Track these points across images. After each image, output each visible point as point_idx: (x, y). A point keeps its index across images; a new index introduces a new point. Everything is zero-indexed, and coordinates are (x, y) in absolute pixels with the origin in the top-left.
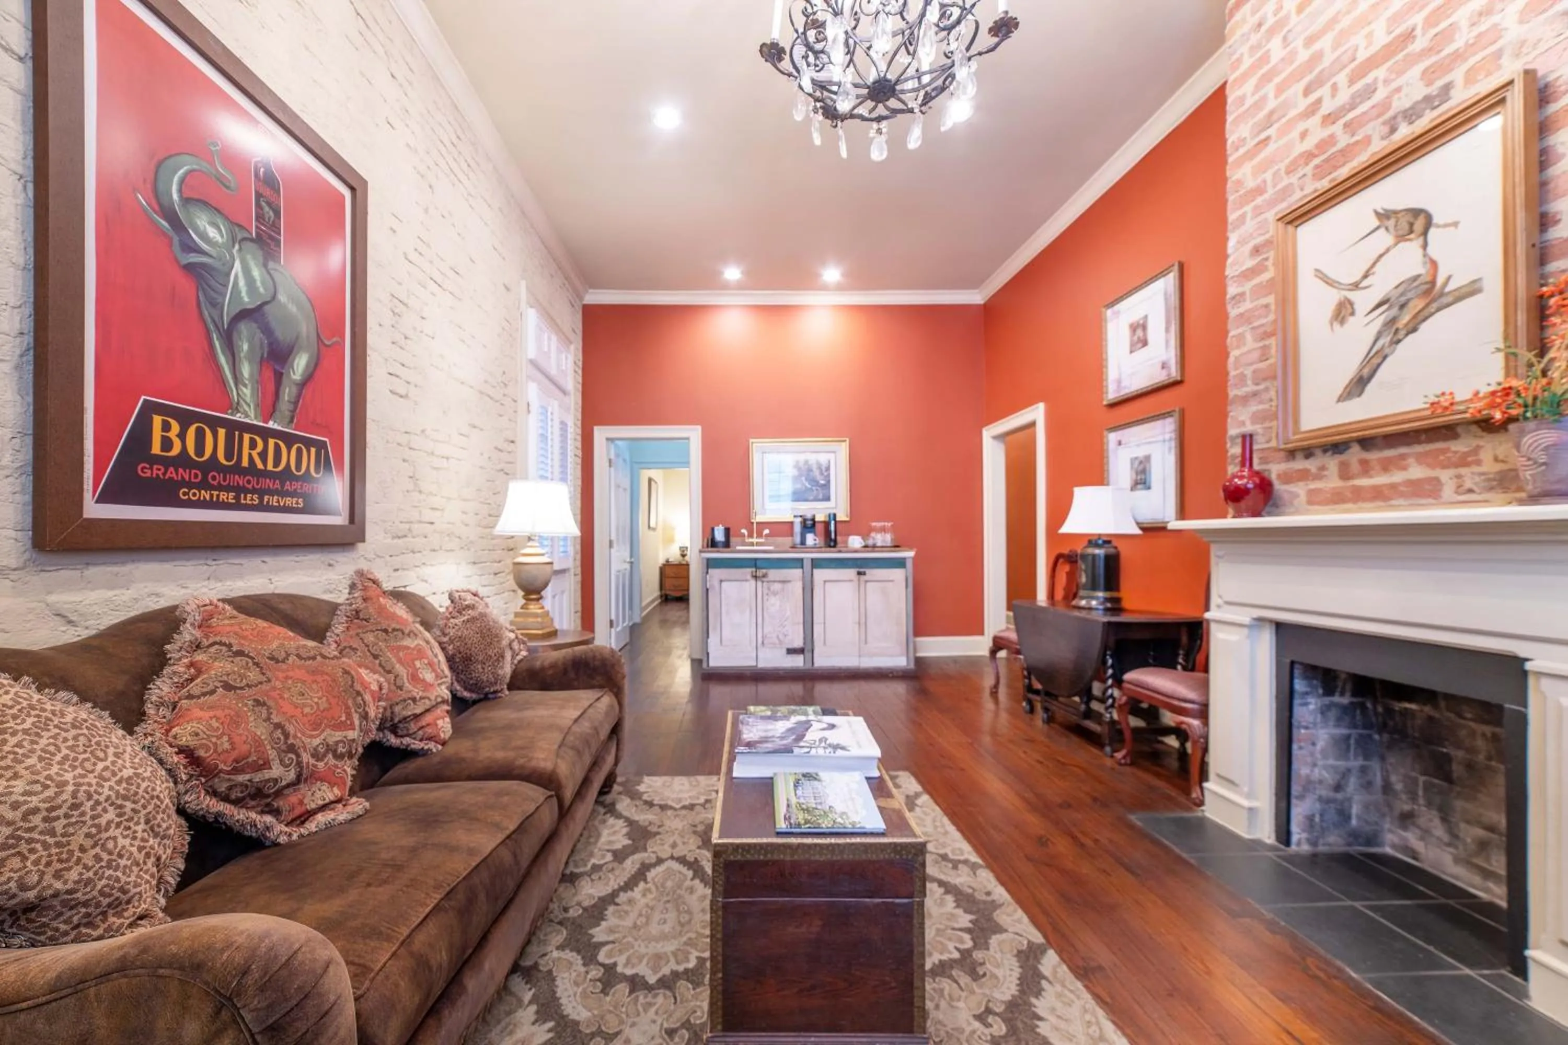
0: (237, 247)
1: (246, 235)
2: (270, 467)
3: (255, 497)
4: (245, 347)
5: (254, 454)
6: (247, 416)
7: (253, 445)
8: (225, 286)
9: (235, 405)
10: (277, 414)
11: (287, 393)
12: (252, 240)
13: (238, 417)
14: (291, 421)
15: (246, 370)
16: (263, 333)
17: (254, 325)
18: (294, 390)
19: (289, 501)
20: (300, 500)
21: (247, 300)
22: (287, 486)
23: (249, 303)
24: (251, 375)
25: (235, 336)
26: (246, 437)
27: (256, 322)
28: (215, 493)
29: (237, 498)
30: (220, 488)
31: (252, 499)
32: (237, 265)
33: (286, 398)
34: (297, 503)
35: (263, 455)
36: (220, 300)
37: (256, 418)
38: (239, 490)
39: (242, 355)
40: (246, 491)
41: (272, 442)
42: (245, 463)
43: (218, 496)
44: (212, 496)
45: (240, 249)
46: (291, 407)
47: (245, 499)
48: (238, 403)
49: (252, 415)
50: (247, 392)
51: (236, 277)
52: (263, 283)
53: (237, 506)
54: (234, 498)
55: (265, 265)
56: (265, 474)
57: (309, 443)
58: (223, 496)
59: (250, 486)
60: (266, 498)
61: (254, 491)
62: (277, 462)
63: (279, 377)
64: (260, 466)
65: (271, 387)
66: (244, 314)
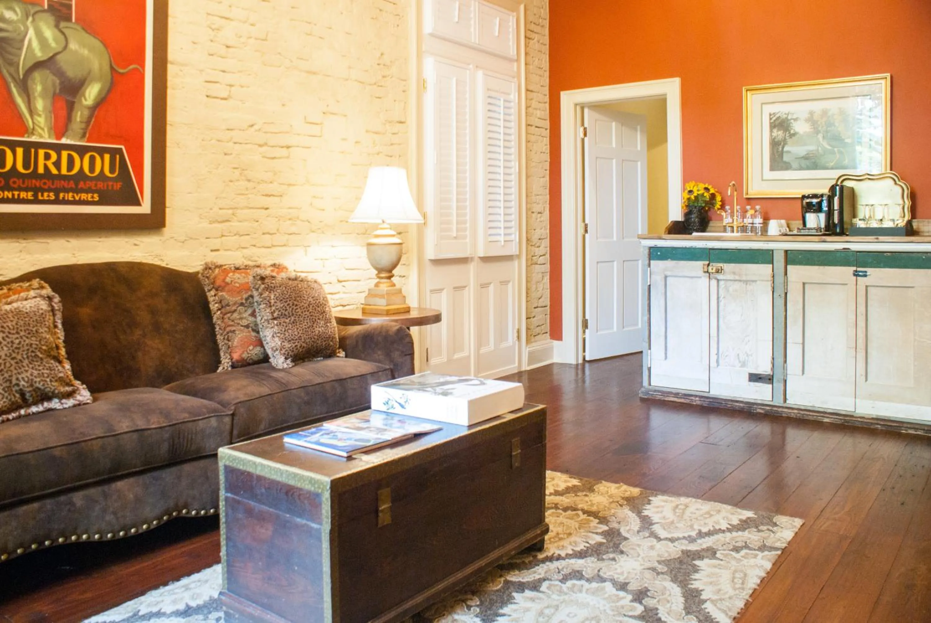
0: (30, 19)
1: (38, 8)
2: (64, 171)
3: (52, 194)
4: (39, 88)
5: (50, 164)
6: (41, 136)
7: (47, 157)
8: (20, 49)
9: (30, 131)
10: (70, 132)
11: (79, 116)
12: (44, 11)
13: (34, 139)
14: (84, 136)
15: (40, 104)
16: (54, 74)
17: (48, 72)
18: (86, 113)
19: (84, 196)
20: (96, 195)
21: (39, 54)
22: (81, 185)
23: (41, 57)
24: (45, 108)
25: (30, 82)
26: (41, 152)
27: (50, 69)
28: (16, 193)
29: (35, 195)
30: (20, 189)
31: (49, 196)
32: (31, 33)
33: (78, 119)
34: (93, 197)
35: (57, 164)
36: (15, 59)
37: (50, 137)
38: (36, 190)
39: (36, 94)
40: (43, 191)
41: (65, 154)
42: (41, 170)
43: (19, 195)
44: (13, 195)
45: (34, 20)
46: (83, 126)
47: (42, 196)
48: (33, 129)
49: (46, 135)
50: (41, 120)
51: (30, 41)
52: (55, 39)
53: (36, 201)
54: (33, 196)
55: (57, 26)
56: (60, 177)
57: (101, 151)
58: (23, 195)
59: (46, 187)
60: (61, 195)
61: (49, 190)
62: (70, 168)
63: (71, 106)
64: (54, 171)
65: (63, 113)
66: (39, 65)
